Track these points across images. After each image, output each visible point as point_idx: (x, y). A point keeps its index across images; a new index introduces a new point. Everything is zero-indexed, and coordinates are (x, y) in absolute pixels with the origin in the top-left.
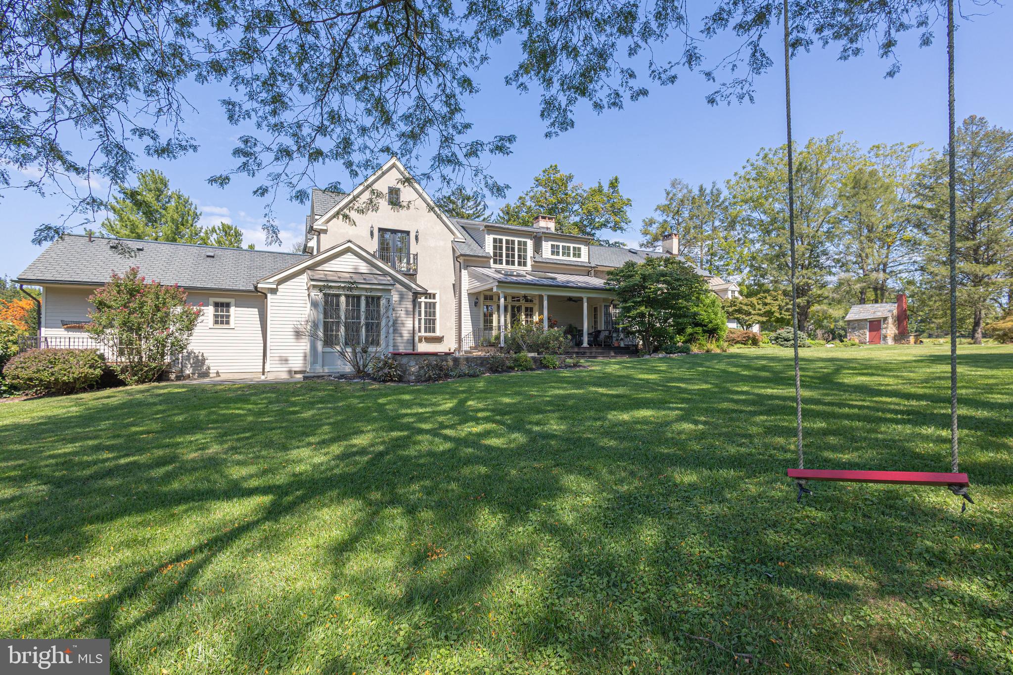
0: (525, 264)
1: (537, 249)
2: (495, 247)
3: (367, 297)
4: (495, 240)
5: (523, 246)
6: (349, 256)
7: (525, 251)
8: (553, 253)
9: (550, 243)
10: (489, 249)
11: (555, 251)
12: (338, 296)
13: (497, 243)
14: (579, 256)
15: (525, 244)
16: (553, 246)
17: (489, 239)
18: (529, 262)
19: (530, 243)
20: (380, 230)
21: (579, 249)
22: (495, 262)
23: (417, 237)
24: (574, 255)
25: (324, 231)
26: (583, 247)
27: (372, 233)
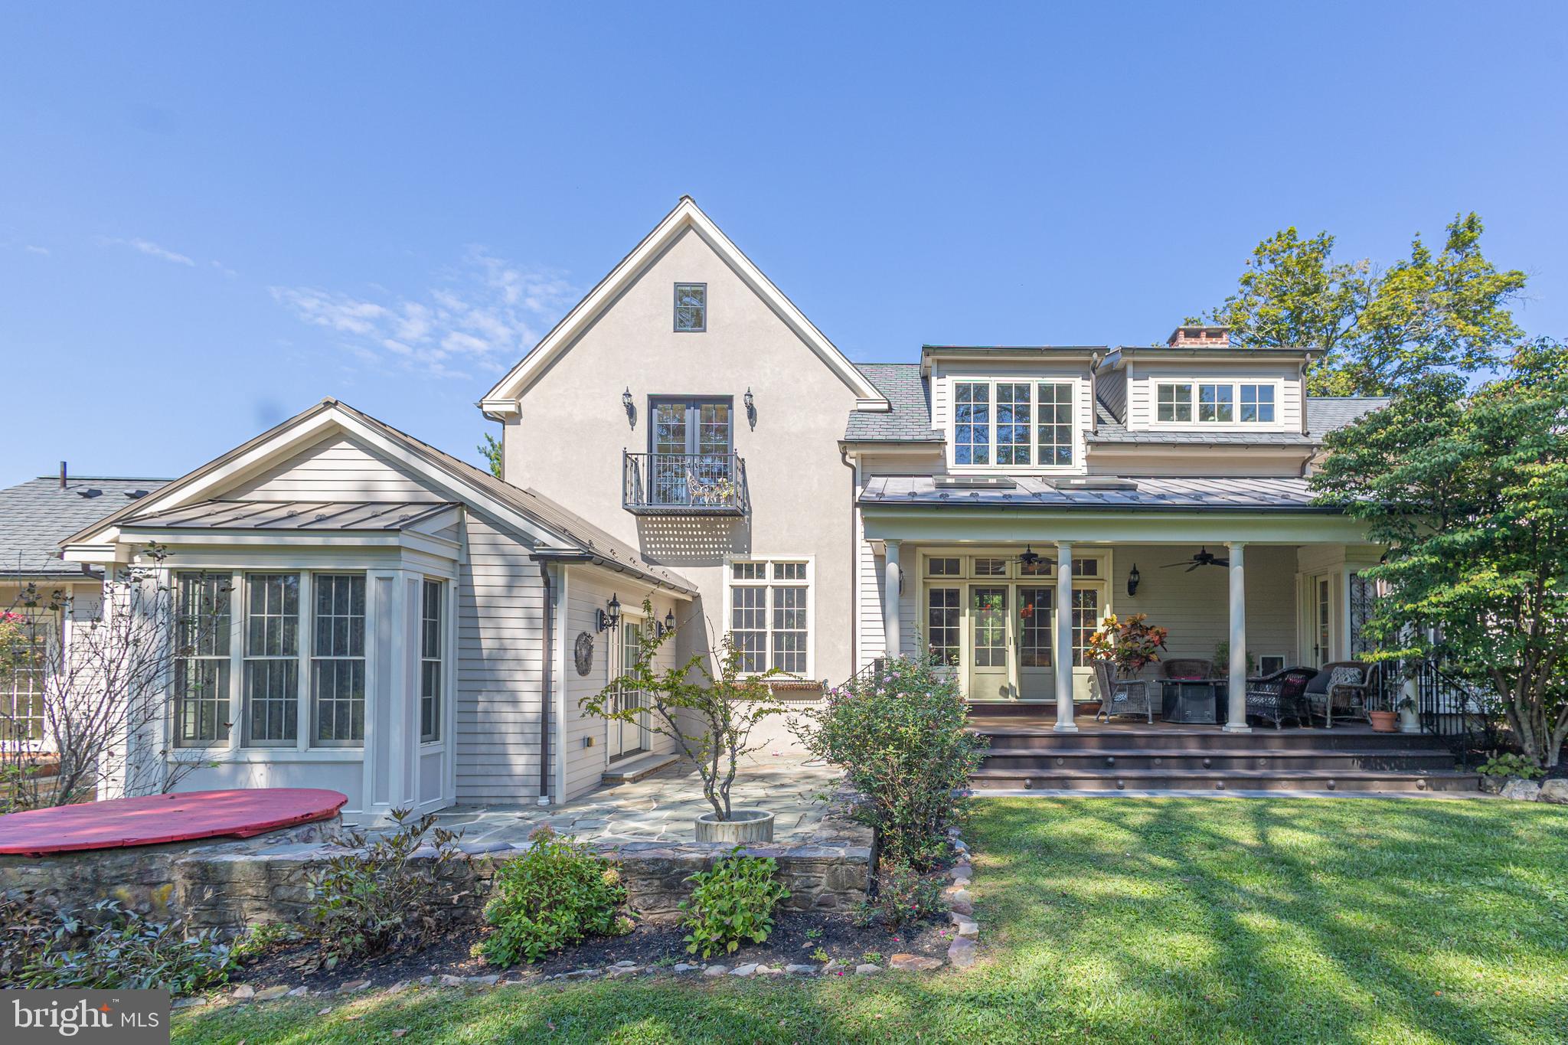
0: (1065, 458)
1: (1110, 401)
2: (962, 414)
3: (322, 579)
4: (962, 392)
5: (1057, 402)
6: (342, 451)
7: (1065, 414)
8: (1165, 413)
9: (1153, 383)
10: (944, 418)
11: (1172, 404)
12: (227, 575)
13: (970, 404)
14: (1267, 414)
15: (1065, 392)
16: (1165, 391)
17: (944, 389)
18: (1079, 449)
19: (1082, 390)
20: (655, 399)
21: (1268, 392)
22: (961, 457)
23: (752, 413)
24: (1247, 414)
25: (514, 418)
26: (1279, 384)
27: (631, 411)
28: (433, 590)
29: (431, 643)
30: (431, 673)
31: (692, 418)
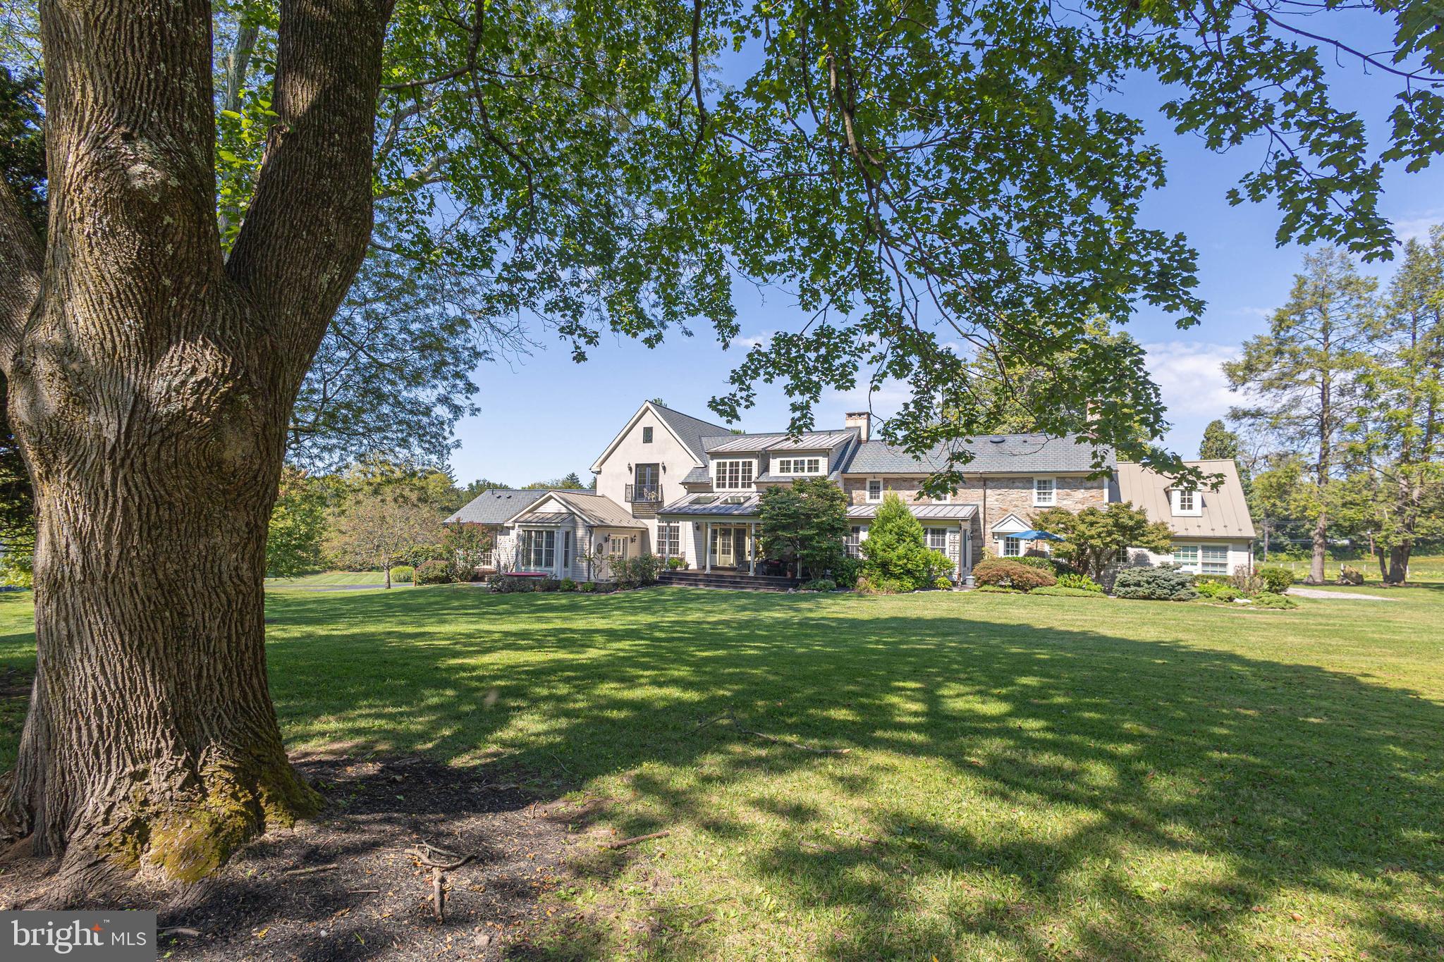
0: (749, 486)
1: (765, 468)
2: (718, 472)
3: (547, 532)
4: (719, 464)
5: (748, 467)
7: (750, 471)
8: (782, 470)
9: (778, 460)
10: (713, 472)
11: (785, 467)
13: (721, 468)
14: (817, 469)
15: (750, 464)
16: (782, 463)
17: (713, 465)
18: (755, 483)
19: (755, 462)
20: (637, 465)
21: (817, 462)
22: (718, 486)
23: (664, 468)
24: (810, 469)
25: (599, 473)
26: (820, 459)
27: (630, 469)
28: (567, 534)
29: (567, 546)
30: (566, 553)
31: (648, 471)
